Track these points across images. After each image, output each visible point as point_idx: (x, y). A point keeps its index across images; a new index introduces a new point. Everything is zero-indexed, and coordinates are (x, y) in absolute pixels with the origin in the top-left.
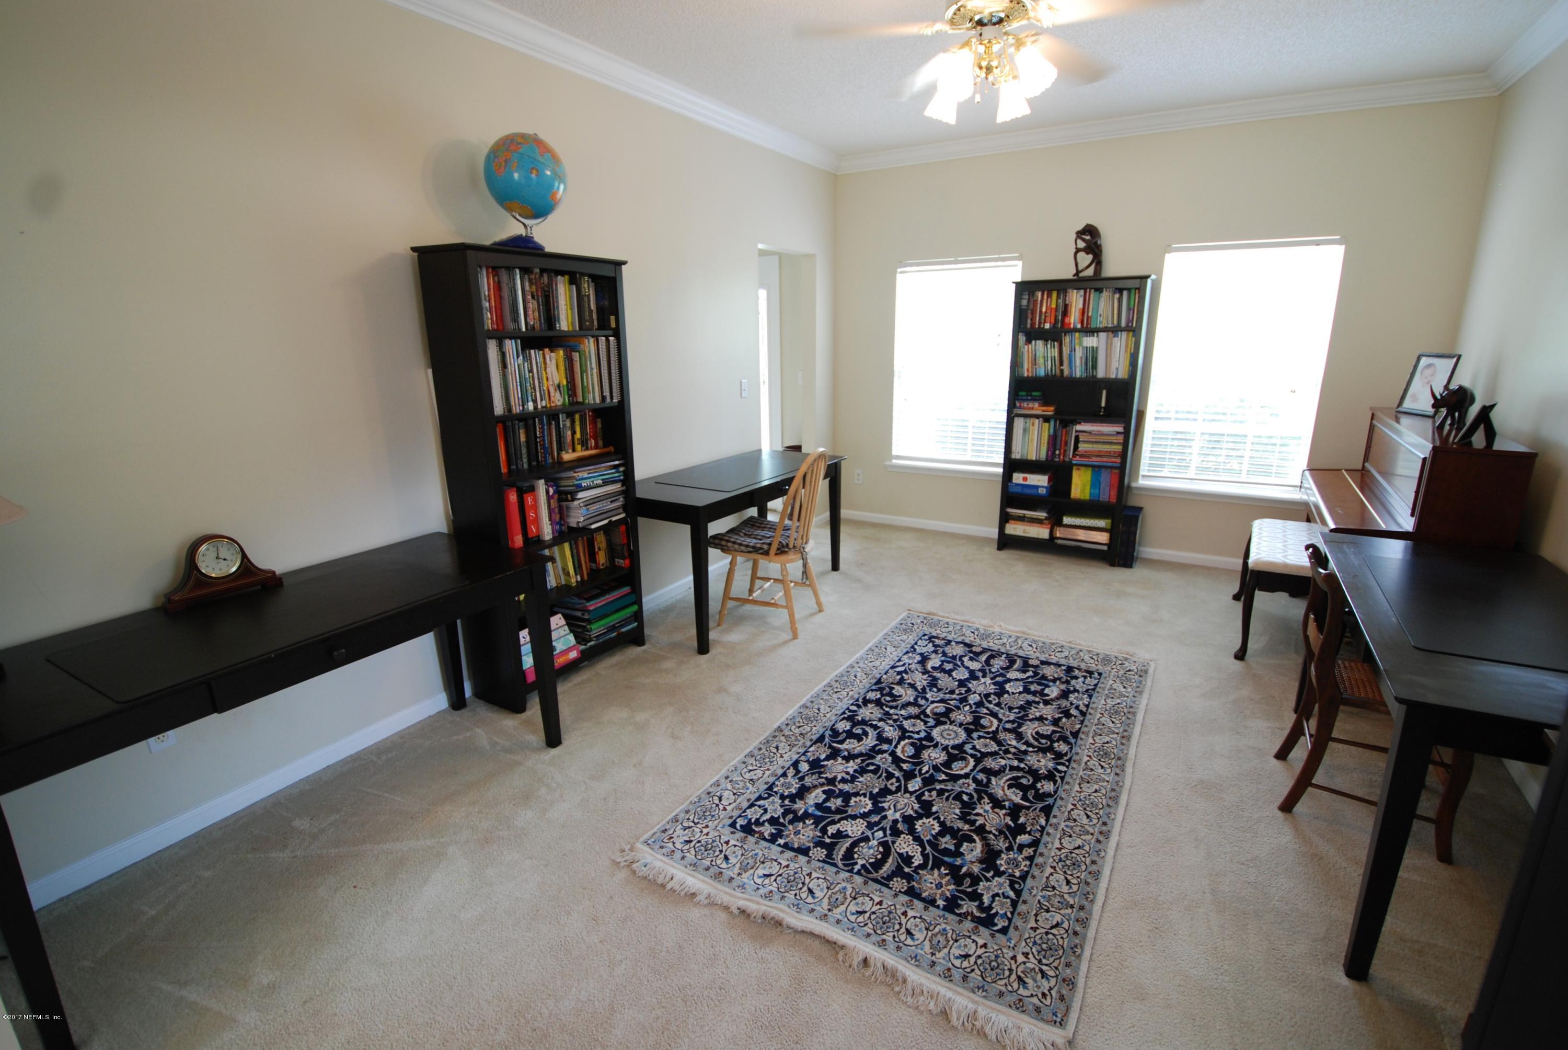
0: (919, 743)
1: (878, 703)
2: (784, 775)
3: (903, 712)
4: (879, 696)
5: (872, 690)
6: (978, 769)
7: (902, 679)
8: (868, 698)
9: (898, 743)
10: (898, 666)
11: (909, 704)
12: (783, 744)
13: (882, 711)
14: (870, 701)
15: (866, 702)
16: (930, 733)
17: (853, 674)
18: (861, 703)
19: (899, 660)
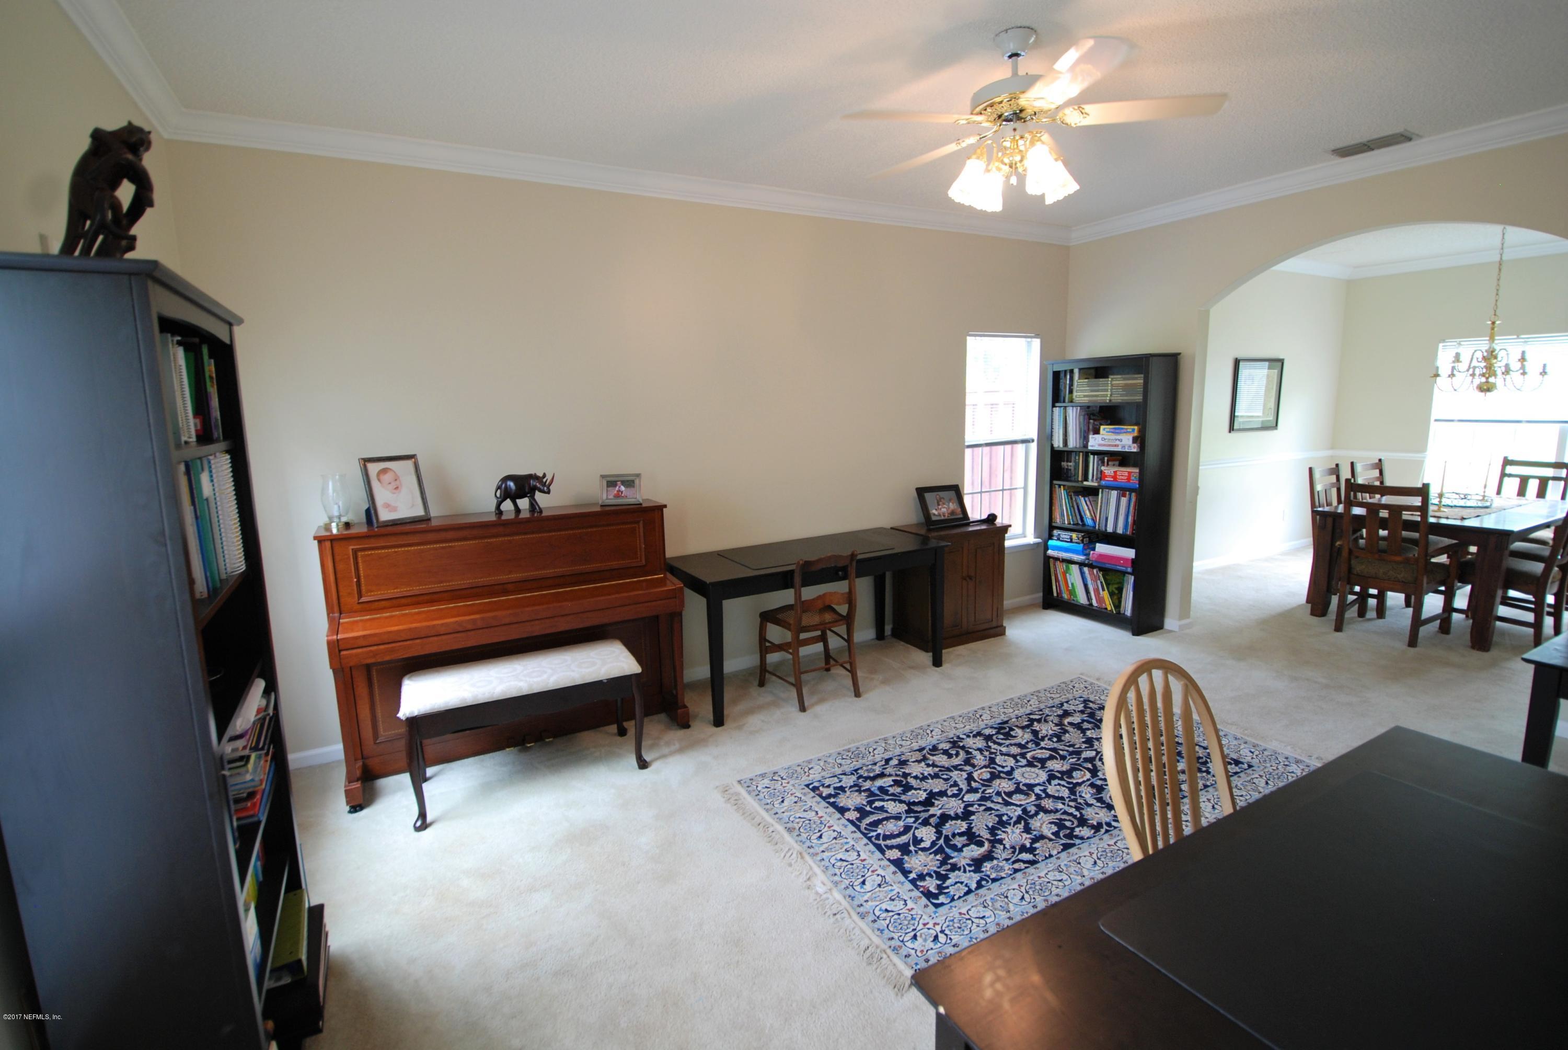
0: (1065, 777)
1: (1083, 822)
2: (1206, 786)
3: (1060, 806)
4: (1077, 830)
5: (1082, 838)
6: (1029, 750)
7: (1035, 840)
8: (1093, 831)
9: (1084, 782)
10: (1024, 862)
11: (1047, 811)
12: (1207, 810)
13: (1083, 812)
14: (1092, 827)
15: (1097, 828)
16: (1047, 780)
17: (1097, 868)
18: (1105, 827)
19: (1016, 871)
